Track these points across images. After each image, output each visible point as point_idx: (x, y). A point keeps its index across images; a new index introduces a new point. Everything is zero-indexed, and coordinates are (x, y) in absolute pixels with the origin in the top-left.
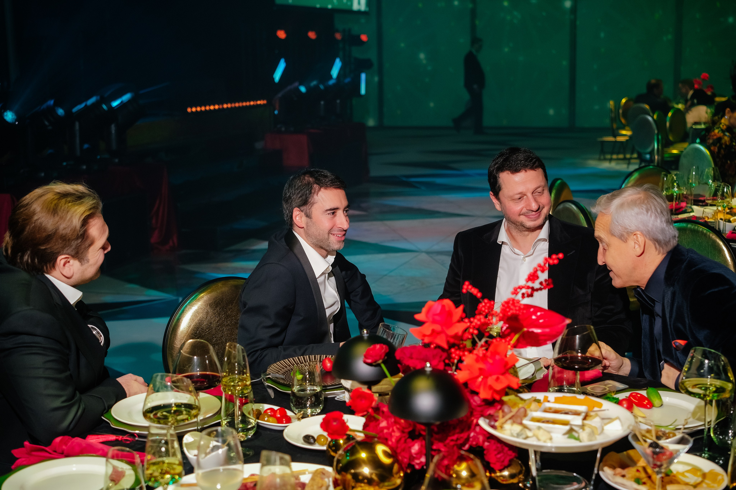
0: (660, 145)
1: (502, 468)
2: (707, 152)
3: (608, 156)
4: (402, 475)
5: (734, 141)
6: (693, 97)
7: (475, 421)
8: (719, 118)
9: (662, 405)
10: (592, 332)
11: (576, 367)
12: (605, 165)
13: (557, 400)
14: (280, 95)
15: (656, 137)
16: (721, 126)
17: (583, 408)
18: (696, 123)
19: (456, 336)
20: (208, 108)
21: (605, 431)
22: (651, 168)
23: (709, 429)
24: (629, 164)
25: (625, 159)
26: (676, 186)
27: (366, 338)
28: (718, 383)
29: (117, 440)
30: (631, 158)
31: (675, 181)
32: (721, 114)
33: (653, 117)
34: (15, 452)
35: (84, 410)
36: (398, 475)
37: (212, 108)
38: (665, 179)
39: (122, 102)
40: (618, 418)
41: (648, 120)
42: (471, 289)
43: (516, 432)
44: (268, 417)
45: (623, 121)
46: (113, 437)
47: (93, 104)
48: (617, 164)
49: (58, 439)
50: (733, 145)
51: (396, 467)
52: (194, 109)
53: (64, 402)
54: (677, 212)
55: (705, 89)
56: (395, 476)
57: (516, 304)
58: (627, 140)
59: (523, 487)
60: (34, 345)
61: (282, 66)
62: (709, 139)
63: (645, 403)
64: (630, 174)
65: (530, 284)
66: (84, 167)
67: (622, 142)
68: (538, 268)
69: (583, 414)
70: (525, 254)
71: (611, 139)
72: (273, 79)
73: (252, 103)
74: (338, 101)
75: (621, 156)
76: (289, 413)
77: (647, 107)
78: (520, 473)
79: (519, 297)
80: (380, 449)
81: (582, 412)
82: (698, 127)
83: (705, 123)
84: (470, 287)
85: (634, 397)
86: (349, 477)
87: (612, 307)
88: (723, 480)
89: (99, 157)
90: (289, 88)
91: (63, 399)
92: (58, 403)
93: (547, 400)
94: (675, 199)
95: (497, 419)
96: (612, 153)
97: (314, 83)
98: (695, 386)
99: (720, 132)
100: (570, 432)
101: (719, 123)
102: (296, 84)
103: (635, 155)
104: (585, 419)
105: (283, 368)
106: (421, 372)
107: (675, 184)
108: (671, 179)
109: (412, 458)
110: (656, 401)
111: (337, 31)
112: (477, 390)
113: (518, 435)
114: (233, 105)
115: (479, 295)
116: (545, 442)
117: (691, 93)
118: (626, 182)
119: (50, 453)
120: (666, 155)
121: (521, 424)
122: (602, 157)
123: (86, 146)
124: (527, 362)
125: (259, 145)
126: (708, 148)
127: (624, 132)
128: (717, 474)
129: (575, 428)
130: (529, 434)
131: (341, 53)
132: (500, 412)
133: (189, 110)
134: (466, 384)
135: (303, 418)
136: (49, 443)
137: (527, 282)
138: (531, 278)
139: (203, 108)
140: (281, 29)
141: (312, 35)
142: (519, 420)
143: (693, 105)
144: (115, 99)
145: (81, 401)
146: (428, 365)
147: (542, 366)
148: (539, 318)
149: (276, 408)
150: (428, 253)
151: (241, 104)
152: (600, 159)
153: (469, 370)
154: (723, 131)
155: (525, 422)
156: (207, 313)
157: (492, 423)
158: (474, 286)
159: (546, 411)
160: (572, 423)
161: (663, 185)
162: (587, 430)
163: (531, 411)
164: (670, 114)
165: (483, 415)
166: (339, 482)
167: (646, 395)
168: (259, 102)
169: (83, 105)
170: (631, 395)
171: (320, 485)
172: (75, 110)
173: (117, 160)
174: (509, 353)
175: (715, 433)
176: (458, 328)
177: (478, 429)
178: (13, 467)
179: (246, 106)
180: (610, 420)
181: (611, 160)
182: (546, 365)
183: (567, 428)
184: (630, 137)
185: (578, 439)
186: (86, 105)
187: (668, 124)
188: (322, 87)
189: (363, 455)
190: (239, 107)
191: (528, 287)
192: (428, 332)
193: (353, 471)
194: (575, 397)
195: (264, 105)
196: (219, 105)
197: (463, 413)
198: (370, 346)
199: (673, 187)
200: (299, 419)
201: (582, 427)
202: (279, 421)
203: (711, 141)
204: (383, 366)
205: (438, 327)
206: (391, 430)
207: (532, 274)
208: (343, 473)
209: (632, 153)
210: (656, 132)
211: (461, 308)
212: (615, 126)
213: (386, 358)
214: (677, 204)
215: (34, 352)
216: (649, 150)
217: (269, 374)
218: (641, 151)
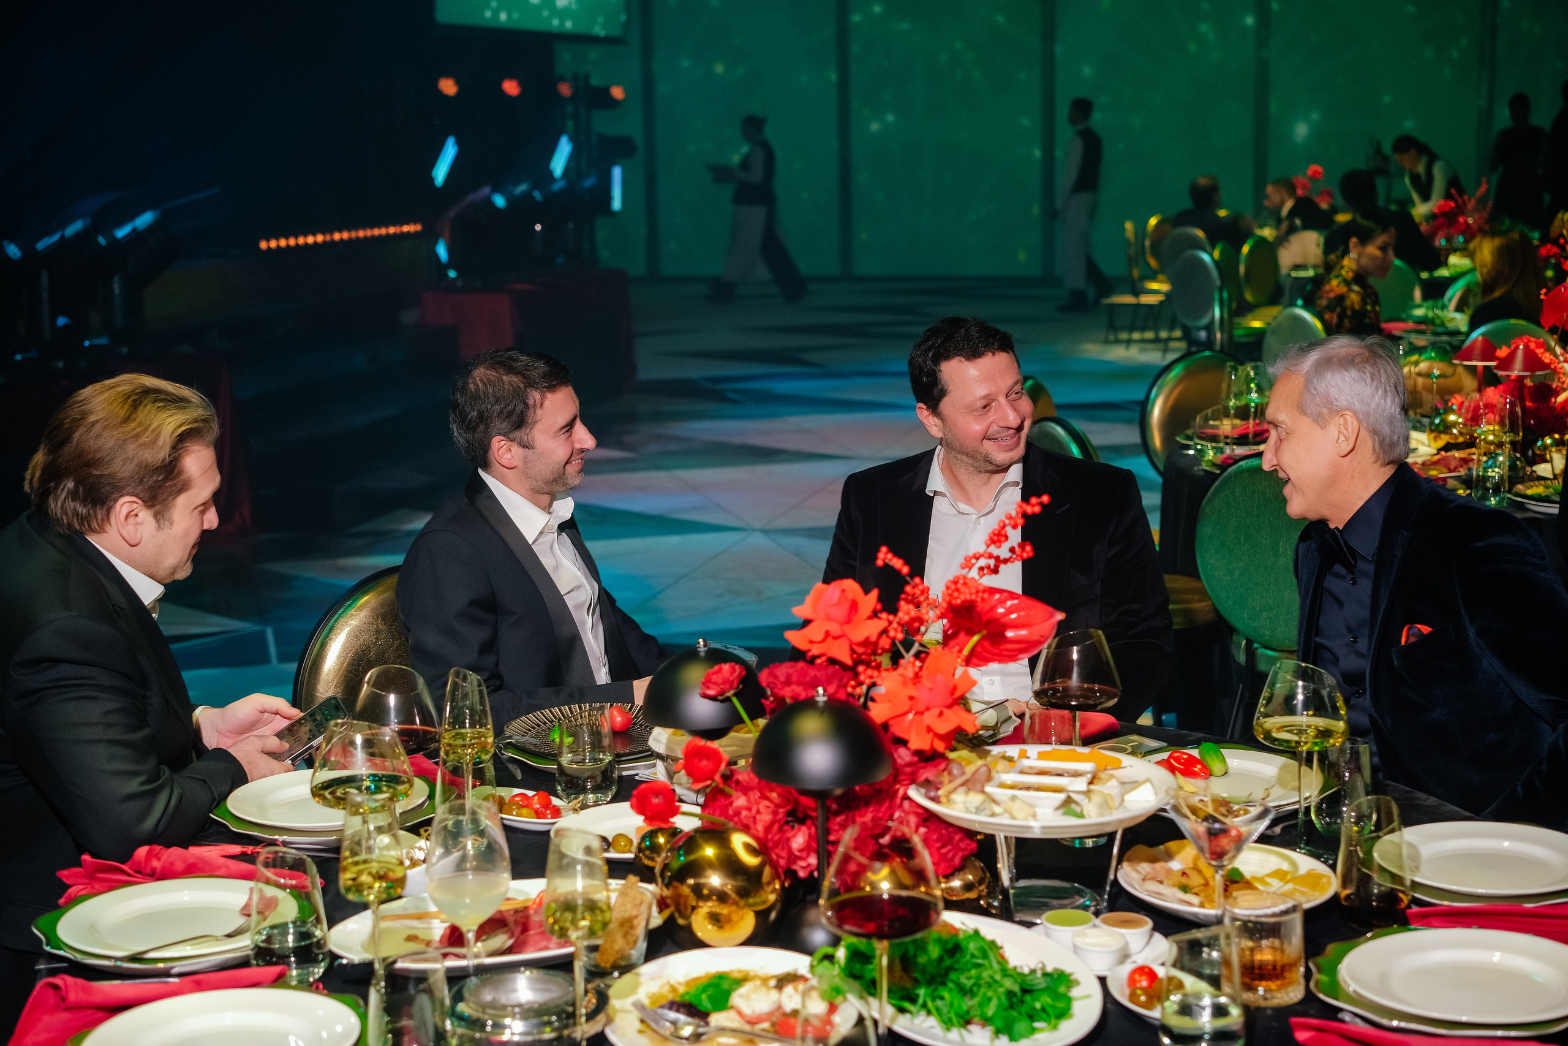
0: (1225, 310)
1: (949, 871)
2: (1318, 325)
3: (1124, 336)
4: (777, 886)
5: (1369, 301)
6: (1292, 213)
7: (901, 792)
8: (1337, 257)
9: (1226, 773)
10: (1100, 641)
11: (1073, 703)
12: (1118, 354)
13: (1041, 756)
14: (452, 214)
15: (1217, 296)
16: (1343, 272)
17: (1088, 767)
18: (1297, 267)
19: (866, 642)
20: (301, 241)
21: (1126, 804)
22: (1208, 356)
23: (1308, 809)
24: (1165, 350)
25: (1157, 340)
26: (1254, 389)
27: (702, 654)
28: (1321, 722)
29: (244, 854)
30: (1169, 339)
31: (1252, 380)
32: (1341, 248)
33: (1211, 255)
34: (65, 874)
35: (180, 800)
36: (771, 888)
37: (310, 240)
38: (1233, 377)
39: (134, 230)
40: (1148, 780)
41: (1201, 262)
42: (891, 560)
43: (975, 805)
44: (518, 809)
45: (1153, 263)
46: (236, 849)
47: (77, 235)
48: (1143, 350)
49: (142, 851)
50: (1367, 310)
51: (767, 872)
52: (273, 244)
53: (143, 784)
54: (1258, 439)
55: (1316, 199)
56: (766, 887)
57: (970, 584)
58: (1161, 303)
59: (985, 906)
60: (85, 682)
61: (450, 152)
62: (1321, 297)
63: (1196, 769)
64: (1167, 368)
65: (993, 550)
66: (61, 364)
67: (1150, 307)
68: (1007, 522)
69: (1089, 776)
70: (979, 512)
71: (1128, 299)
72: (432, 180)
73: (392, 230)
74: (571, 225)
75: (1149, 335)
76: (555, 801)
77: (1200, 234)
78: (981, 882)
79: (974, 573)
80: (739, 841)
81: (1087, 773)
82: (1303, 274)
83: (1315, 267)
84: (890, 556)
85: (1177, 760)
86: (686, 890)
87: (1137, 606)
88: (1329, 883)
89: (87, 343)
90: (471, 198)
91: (142, 778)
92: (134, 786)
93: (1024, 755)
94: (1252, 415)
95: (939, 786)
96: (1131, 329)
97: (522, 188)
98: (1281, 728)
99: (1342, 285)
100: (1068, 804)
101: (1338, 268)
102: (486, 190)
103: (1178, 333)
104: (1091, 783)
105: (534, 728)
106: (809, 704)
107: (1252, 385)
108: (1244, 376)
109: (793, 858)
110: (1216, 766)
111: (562, 79)
112: (905, 736)
113: (978, 810)
114: (353, 235)
115: (905, 570)
116: (1025, 819)
117: (1289, 204)
118: (1160, 382)
119: (130, 875)
120: (1238, 332)
121: (983, 792)
122: (1111, 337)
123: (61, 321)
124: (984, 706)
125: (409, 317)
126: (1320, 316)
127: (1154, 286)
128: (1320, 876)
129: (1075, 796)
130: (997, 809)
131: (570, 124)
132: (946, 773)
133: (263, 245)
134: (886, 726)
135: (582, 808)
136: (126, 856)
137: (988, 546)
138: (995, 538)
139: (292, 242)
140: (447, 75)
141: (511, 87)
142: (978, 787)
143: (1292, 230)
144: (121, 224)
145: (173, 783)
146: (820, 690)
147: (1011, 713)
148: (1010, 611)
149: (530, 793)
150: (766, 532)
151: (369, 233)
152: (1107, 342)
153: (890, 701)
154: (1347, 283)
155: (988, 789)
156: (378, 631)
157: (932, 794)
158: (896, 555)
159: (1022, 772)
160: (1071, 788)
161: (1229, 387)
162: (1096, 798)
163: (998, 772)
164: (1245, 249)
165: (913, 780)
166: (669, 901)
167: (1198, 756)
168: (406, 228)
169: (55, 238)
170: (1170, 757)
171: (638, 902)
172: (41, 245)
173: (125, 350)
174: (960, 671)
175: (1317, 816)
176: (870, 629)
177: (906, 804)
178: (62, 901)
179: (380, 236)
180: (1135, 784)
181: (1129, 342)
182: (1018, 712)
183: (1062, 796)
184: (1168, 295)
185: (1081, 815)
186: (62, 237)
187: (1242, 269)
188: (537, 195)
189: (709, 851)
190: (366, 238)
191: (990, 556)
192: (819, 637)
193: (691, 881)
194: (1074, 750)
195: (416, 232)
196: (324, 234)
197: (882, 775)
198: (713, 667)
199: (1249, 391)
200: (575, 810)
201: (1087, 793)
202: (538, 814)
203: (1324, 302)
204: (735, 700)
205: (835, 628)
206: (754, 811)
207: (996, 532)
208: (675, 884)
209: (1171, 328)
210: (1218, 283)
211: (875, 593)
212: (1136, 273)
213: (741, 686)
214: (1257, 424)
215: (85, 694)
216: (1204, 321)
217: (510, 737)
218: (1189, 323)
